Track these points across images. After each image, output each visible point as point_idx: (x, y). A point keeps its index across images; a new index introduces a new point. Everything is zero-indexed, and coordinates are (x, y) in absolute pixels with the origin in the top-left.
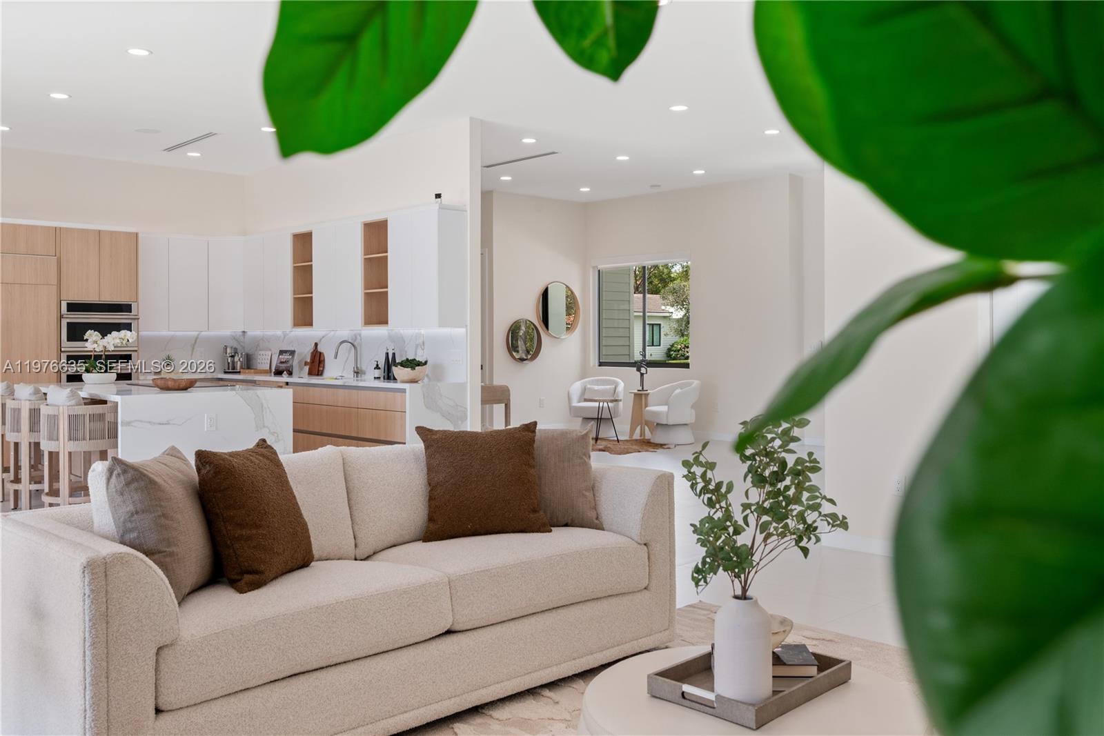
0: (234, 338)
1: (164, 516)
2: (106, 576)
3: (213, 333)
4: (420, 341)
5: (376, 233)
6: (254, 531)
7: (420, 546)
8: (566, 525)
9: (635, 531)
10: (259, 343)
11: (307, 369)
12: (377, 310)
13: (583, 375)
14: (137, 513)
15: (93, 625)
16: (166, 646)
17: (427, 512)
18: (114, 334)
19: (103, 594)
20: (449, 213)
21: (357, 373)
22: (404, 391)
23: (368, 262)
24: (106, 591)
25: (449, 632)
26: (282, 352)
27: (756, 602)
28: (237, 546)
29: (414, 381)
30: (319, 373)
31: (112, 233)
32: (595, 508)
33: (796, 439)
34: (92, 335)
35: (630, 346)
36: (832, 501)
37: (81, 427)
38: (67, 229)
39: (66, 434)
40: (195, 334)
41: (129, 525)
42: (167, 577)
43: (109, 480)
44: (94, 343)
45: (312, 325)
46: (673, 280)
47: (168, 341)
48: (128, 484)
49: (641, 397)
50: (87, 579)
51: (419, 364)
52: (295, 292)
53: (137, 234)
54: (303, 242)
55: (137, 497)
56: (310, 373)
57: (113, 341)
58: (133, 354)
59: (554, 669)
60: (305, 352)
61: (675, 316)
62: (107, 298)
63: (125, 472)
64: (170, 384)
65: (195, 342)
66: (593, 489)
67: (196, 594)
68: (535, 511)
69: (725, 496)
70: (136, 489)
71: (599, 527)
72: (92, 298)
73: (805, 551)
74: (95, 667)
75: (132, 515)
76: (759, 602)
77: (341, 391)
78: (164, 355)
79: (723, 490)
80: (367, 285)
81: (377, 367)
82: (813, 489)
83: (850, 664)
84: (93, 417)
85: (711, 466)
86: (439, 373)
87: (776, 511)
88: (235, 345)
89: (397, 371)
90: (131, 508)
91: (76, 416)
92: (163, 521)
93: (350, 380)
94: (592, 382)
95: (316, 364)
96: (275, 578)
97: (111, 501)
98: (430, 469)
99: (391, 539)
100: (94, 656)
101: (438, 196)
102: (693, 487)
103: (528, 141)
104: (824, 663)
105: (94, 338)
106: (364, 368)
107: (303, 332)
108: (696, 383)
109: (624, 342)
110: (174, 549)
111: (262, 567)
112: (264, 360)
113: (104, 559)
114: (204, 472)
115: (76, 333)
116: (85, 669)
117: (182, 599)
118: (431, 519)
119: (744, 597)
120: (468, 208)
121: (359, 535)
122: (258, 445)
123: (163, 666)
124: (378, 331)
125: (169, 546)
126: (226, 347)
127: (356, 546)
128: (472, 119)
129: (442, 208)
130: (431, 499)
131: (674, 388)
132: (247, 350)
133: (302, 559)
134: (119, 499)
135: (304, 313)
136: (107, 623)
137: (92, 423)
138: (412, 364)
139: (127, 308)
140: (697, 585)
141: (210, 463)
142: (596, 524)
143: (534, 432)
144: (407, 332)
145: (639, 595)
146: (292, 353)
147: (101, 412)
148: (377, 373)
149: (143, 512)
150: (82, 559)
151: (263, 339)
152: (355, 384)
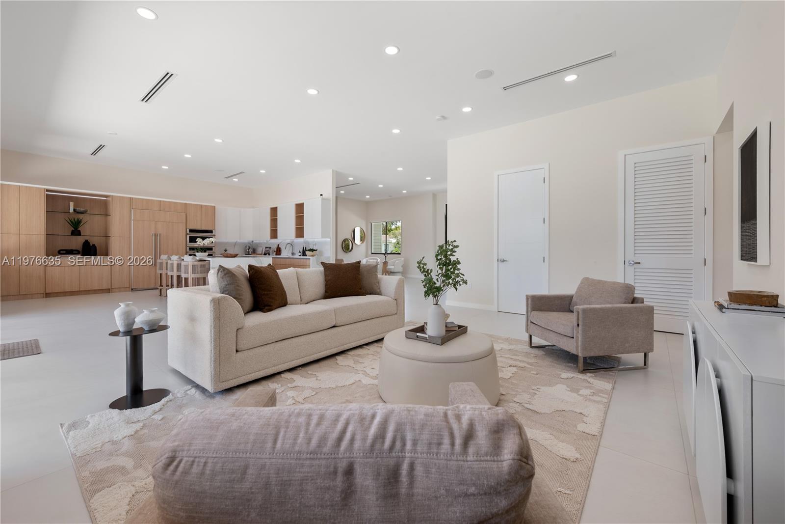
0: (249, 243)
1: (238, 286)
2: (219, 304)
3: (242, 241)
4: (314, 243)
5: (300, 208)
6: (269, 292)
7: (323, 300)
8: (370, 294)
9: (393, 296)
10: (258, 245)
11: (275, 253)
12: (300, 232)
13: (366, 257)
14: (228, 285)
15: (214, 321)
16: (240, 329)
17: (325, 289)
18: (207, 239)
19: (218, 309)
20: (325, 201)
21: (293, 254)
22: (310, 259)
23: (297, 217)
24: (219, 309)
25: (334, 327)
26: (266, 248)
27: (440, 306)
28: (263, 297)
29: (312, 256)
30: (280, 254)
31: (206, 206)
32: (379, 289)
33: (455, 252)
34: (199, 240)
35: (381, 249)
36: (463, 275)
37: (197, 269)
38: (189, 204)
39: (191, 271)
40: (235, 241)
41: (225, 289)
42: (240, 305)
43: (218, 273)
44: (200, 243)
45: (277, 238)
46: (392, 230)
47: (226, 243)
48: (225, 275)
49: (385, 263)
50: (212, 305)
51: (315, 250)
52: (271, 227)
53: (215, 207)
54: (274, 211)
55: (228, 279)
56: (276, 255)
57: (207, 242)
58: (213, 248)
59: (367, 339)
60: (274, 247)
61: (393, 242)
62: (203, 228)
63: (224, 270)
64: (229, 255)
65: (235, 244)
66: (378, 283)
67: (250, 313)
68: (360, 289)
69: (430, 273)
70: (228, 277)
71: (381, 295)
72: (199, 228)
73: (456, 289)
74: (215, 335)
75: (226, 285)
76: (442, 306)
77: (288, 260)
78: (224, 249)
79: (429, 271)
80: (297, 225)
81: (300, 252)
82: (459, 269)
83: (467, 327)
84: (201, 266)
85: (426, 264)
86: (321, 254)
87: (447, 276)
88: (249, 245)
89: (307, 253)
90: (226, 283)
91: (195, 265)
92: (237, 288)
93: (291, 256)
94: (369, 259)
95: (278, 251)
96: (276, 309)
97: (219, 281)
98: (326, 276)
99: (313, 298)
100: (214, 331)
101: (321, 195)
102: (420, 270)
103: (351, 179)
104: (460, 327)
105: (200, 241)
106: (295, 252)
107: (274, 241)
108: (403, 259)
109: (379, 247)
110: (241, 297)
111: (272, 304)
112: (259, 250)
113: (218, 298)
114: (251, 272)
115: (193, 240)
116: (211, 336)
117: (246, 314)
118: (326, 292)
119: (436, 304)
120: (331, 199)
121: (302, 297)
122: (268, 265)
123: (238, 336)
124: (300, 240)
125: (240, 296)
126: (246, 246)
127: (301, 300)
128: (333, 171)
129: (323, 199)
130: (326, 285)
131: (396, 261)
132: (254, 247)
133: (284, 303)
134: (221, 280)
135: (274, 234)
136: (219, 320)
137: (201, 269)
138: (312, 250)
139: (211, 232)
140: (426, 297)
141: (254, 269)
142: (379, 294)
143: (360, 264)
144: (310, 240)
145: (393, 316)
146: (270, 248)
147: (204, 264)
148: (300, 254)
149: (230, 284)
150: (210, 298)
151: (259, 243)
152: (292, 257)
